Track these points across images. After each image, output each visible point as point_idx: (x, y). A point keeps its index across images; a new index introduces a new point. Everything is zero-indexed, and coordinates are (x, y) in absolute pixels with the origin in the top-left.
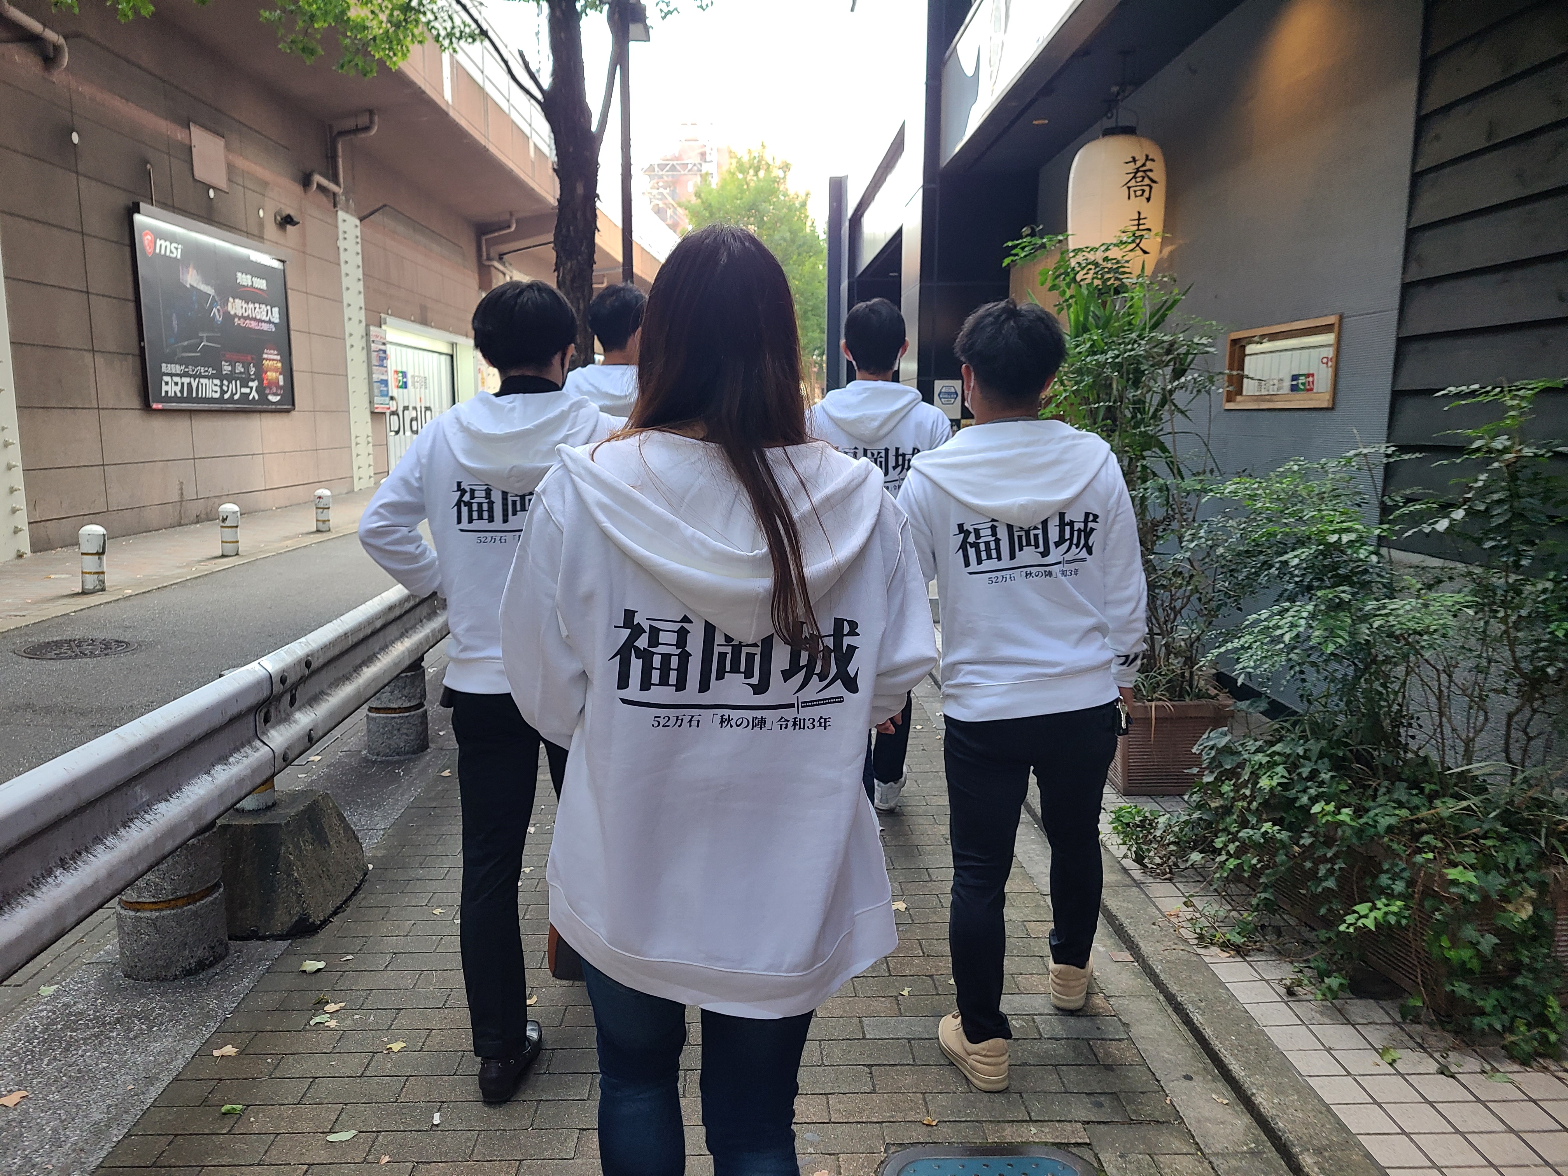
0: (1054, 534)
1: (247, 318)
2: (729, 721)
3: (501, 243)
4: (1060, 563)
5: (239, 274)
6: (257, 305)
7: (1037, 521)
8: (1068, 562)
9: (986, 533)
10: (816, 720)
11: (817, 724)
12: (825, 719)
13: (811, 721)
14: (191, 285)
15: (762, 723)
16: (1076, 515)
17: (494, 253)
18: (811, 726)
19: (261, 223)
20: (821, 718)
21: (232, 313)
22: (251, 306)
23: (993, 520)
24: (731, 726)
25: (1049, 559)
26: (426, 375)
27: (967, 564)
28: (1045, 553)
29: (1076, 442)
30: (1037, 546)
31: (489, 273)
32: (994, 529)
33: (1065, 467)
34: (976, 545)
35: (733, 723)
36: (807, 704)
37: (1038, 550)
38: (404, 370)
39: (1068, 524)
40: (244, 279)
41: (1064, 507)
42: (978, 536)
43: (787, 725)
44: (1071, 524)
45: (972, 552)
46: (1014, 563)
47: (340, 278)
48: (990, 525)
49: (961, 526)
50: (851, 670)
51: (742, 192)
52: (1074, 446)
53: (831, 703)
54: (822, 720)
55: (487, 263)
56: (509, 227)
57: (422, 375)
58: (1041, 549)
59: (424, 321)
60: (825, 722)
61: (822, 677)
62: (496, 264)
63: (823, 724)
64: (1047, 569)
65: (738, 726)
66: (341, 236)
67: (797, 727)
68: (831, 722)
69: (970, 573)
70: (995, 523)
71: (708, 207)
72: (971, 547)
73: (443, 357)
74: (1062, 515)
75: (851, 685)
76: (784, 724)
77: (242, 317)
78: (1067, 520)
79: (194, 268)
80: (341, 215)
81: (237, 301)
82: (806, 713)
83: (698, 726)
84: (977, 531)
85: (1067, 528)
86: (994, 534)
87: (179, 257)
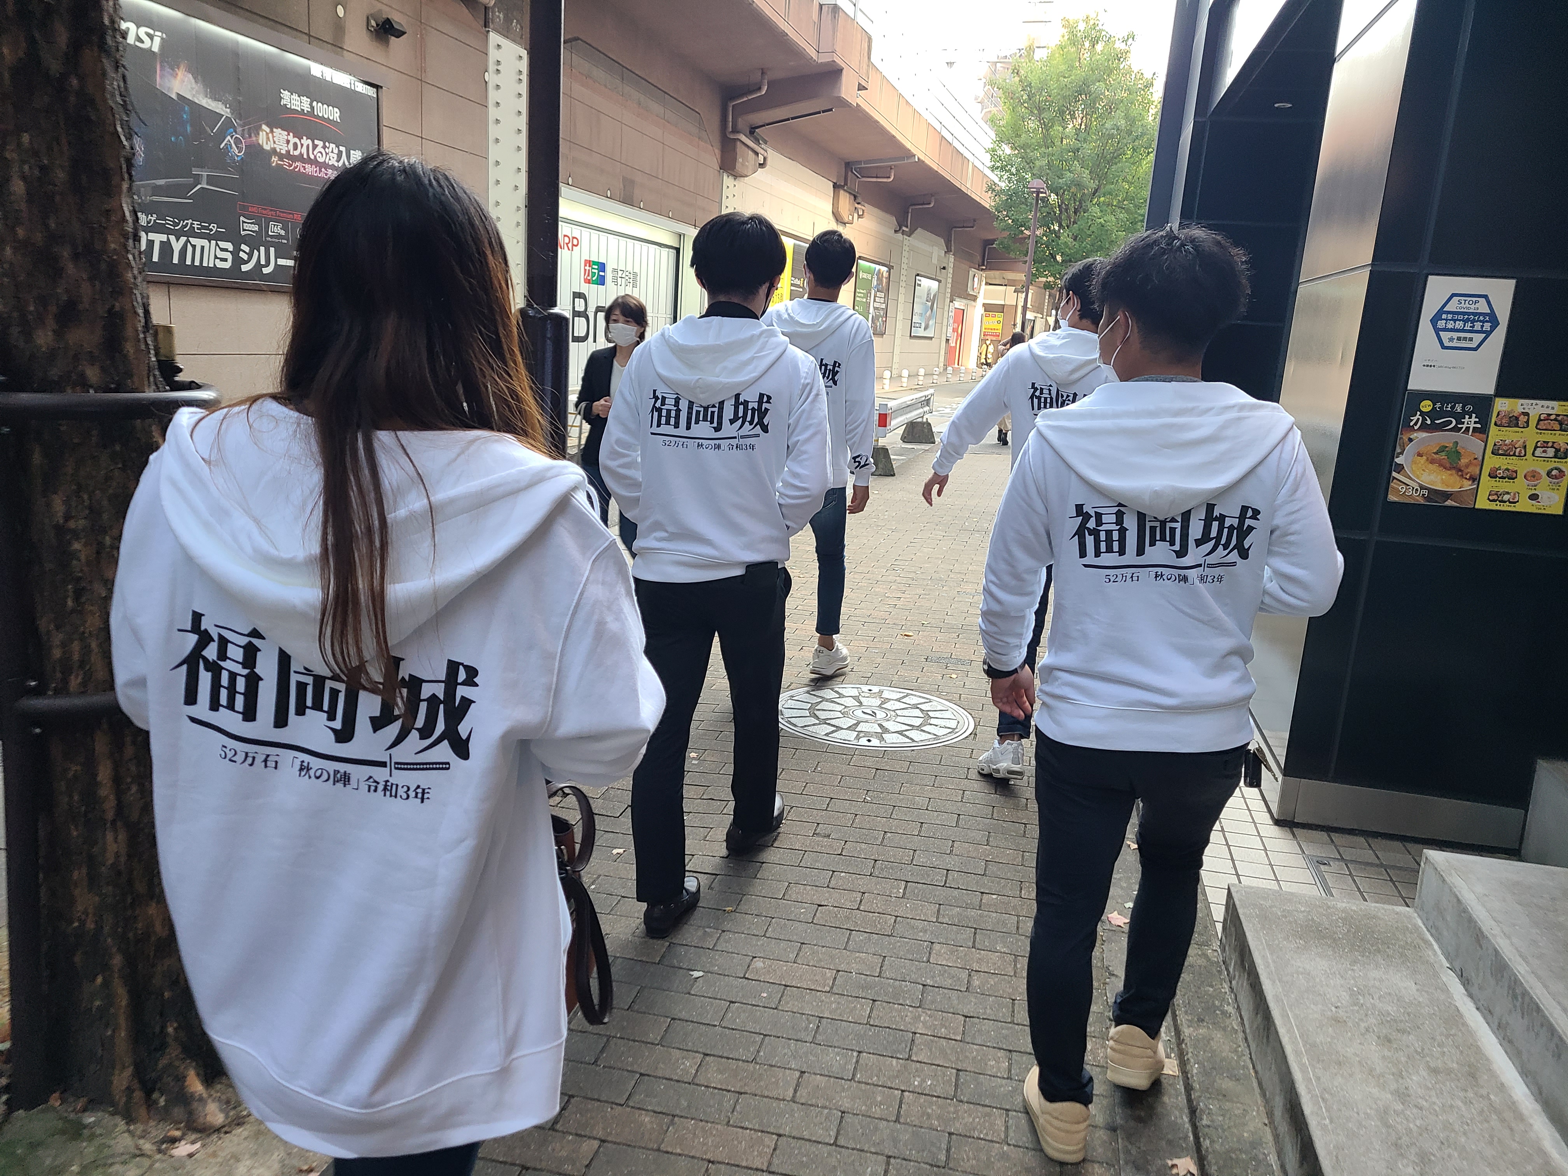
0: (1196, 529)
1: (300, 158)
2: (308, 770)
3: (753, 111)
4: (1200, 565)
5: (285, 94)
6: (320, 143)
7: (1177, 512)
8: (1211, 566)
9: (1109, 519)
10: (412, 789)
11: (412, 794)
12: (424, 790)
13: (405, 789)
14: (178, 94)
15: (345, 779)
16: (1230, 510)
17: (743, 122)
18: (405, 796)
19: (339, 27)
20: (418, 787)
21: (267, 147)
22: (306, 142)
23: (1120, 505)
24: (310, 777)
25: (1186, 561)
26: (637, 270)
27: (1083, 554)
28: (1181, 553)
29: (1242, 414)
30: (1172, 543)
31: (734, 150)
32: (1120, 516)
33: (1222, 447)
34: (1095, 533)
35: (312, 772)
36: (402, 766)
37: (1172, 548)
38: (601, 260)
39: (1216, 519)
40: (293, 101)
41: (1214, 497)
42: (1099, 522)
43: (376, 787)
44: (1222, 518)
45: (1090, 540)
46: (1140, 560)
47: (487, 125)
48: (1116, 509)
49: (1079, 508)
50: (463, 729)
51: (1071, 68)
52: (1239, 419)
53: (436, 769)
54: (420, 791)
55: (732, 136)
56: (760, 89)
57: (630, 269)
58: (1177, 547)
59: (628, 200)
60: (423, 793)
61: (425, 733)
62: (743, 138)
63: (420, 795)
64: (1182, 572)
65: (318, 778)
66: (492, 67)
67: (388, 793)
68: (431, 794)
69: (1085, 566)
70: (1122, 509)
71: (1026, 86)
72: (1090, 535)
73: (665, 251)
74: (1210, 507)
75: (462, 748)
76: (373, 786)
77: (288, 155)
78: (1216, 513)
79: (189, 70)
80: (494, 38)
81: (277, 131)
82: (401, 778)
83: (276, 768)
84: (1099, 516)
85: (1215, 524)
86: (1120, 520)
87: (156, 48)
